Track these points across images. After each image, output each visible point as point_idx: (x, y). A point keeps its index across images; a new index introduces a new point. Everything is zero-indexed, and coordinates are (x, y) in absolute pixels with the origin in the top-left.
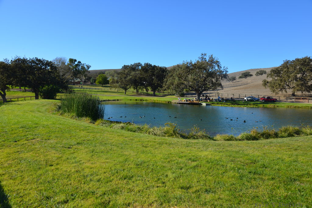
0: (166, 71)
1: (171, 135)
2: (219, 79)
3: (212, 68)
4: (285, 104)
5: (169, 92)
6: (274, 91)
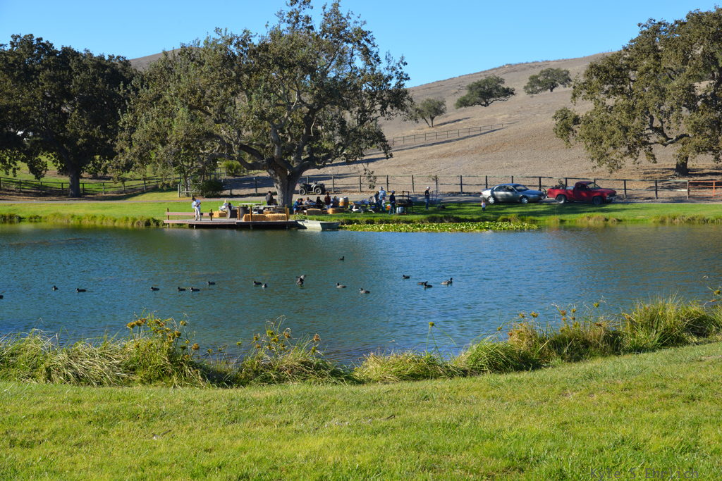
0: (127, 76)
1: (161, 375)
2: (371, 112)
3: (341, 62)
4: (650, 211)
5: (148, 175)
6: (602, 157)
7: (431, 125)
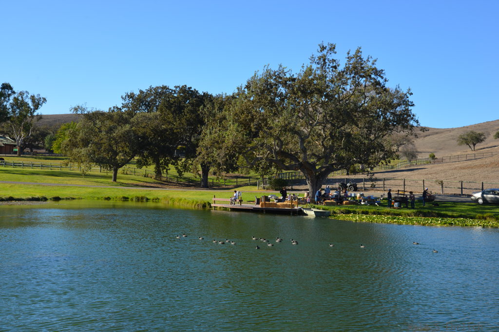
7: (473, 149)
